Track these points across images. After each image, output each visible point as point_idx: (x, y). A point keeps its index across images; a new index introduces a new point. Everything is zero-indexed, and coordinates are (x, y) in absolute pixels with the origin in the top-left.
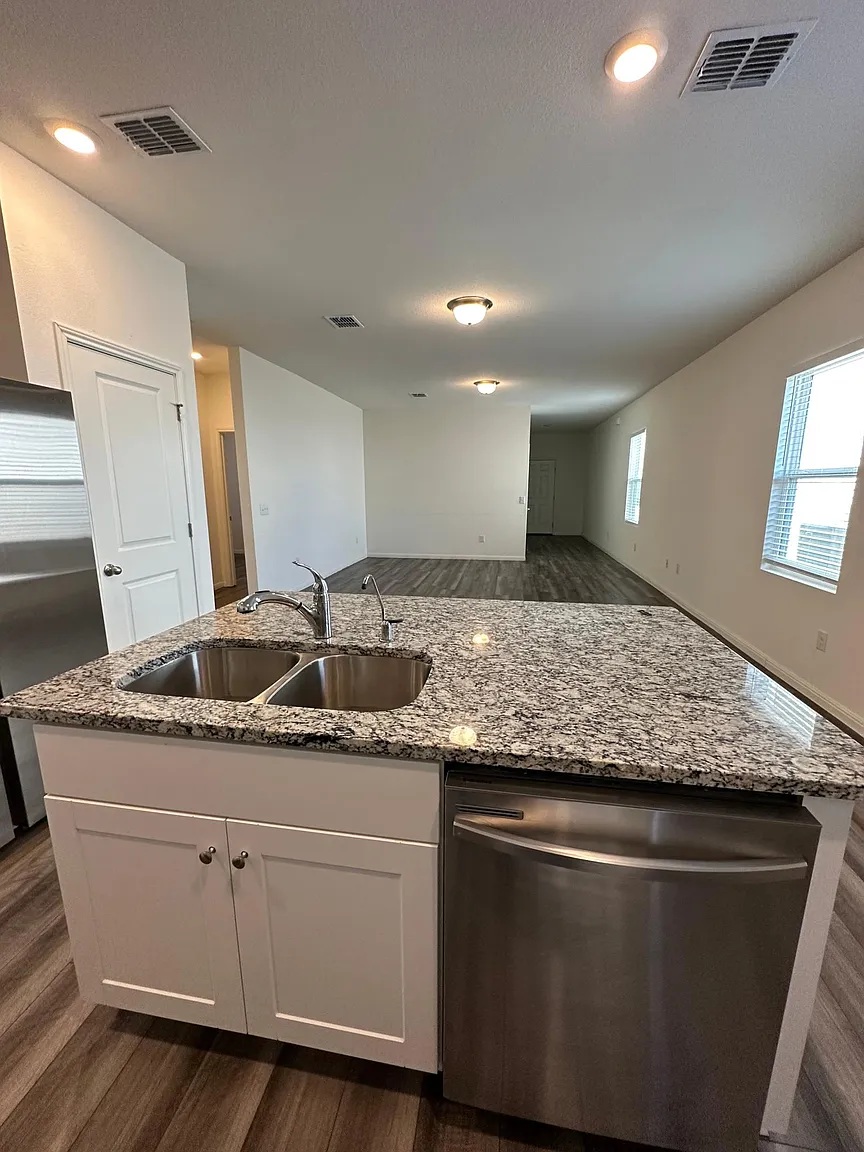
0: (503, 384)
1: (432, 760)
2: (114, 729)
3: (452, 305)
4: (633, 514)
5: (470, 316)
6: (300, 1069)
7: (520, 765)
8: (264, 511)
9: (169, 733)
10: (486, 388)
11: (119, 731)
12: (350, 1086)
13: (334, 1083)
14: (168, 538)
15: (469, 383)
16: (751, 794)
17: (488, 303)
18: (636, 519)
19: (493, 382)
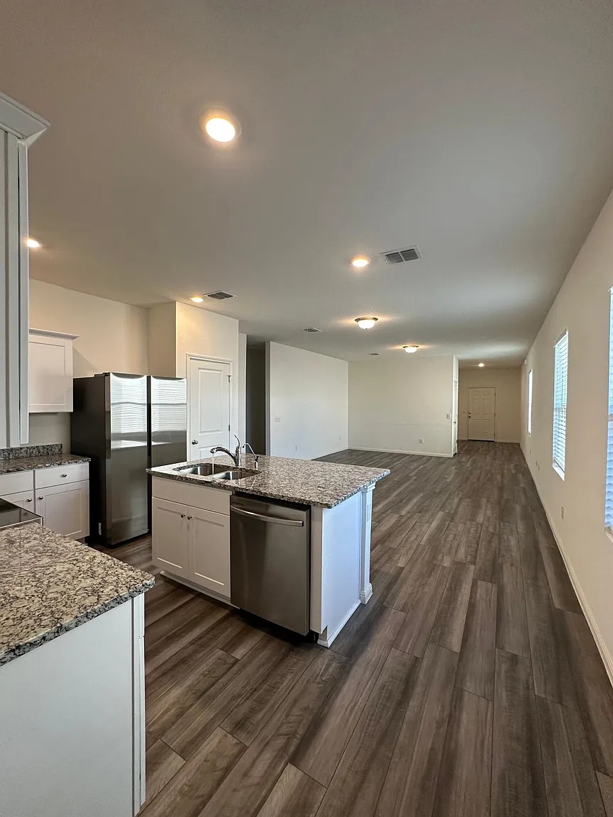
0: (421, 347)
1: (229, 490)
3: (357, 320)
4: (530, 430)
5: (367, 325)
7: (247, 492)
8: (278, 420)
10: (411, 349)
14: (219, 431)
15: (401, 347)
16: (294, 503)
19: (415, 346)
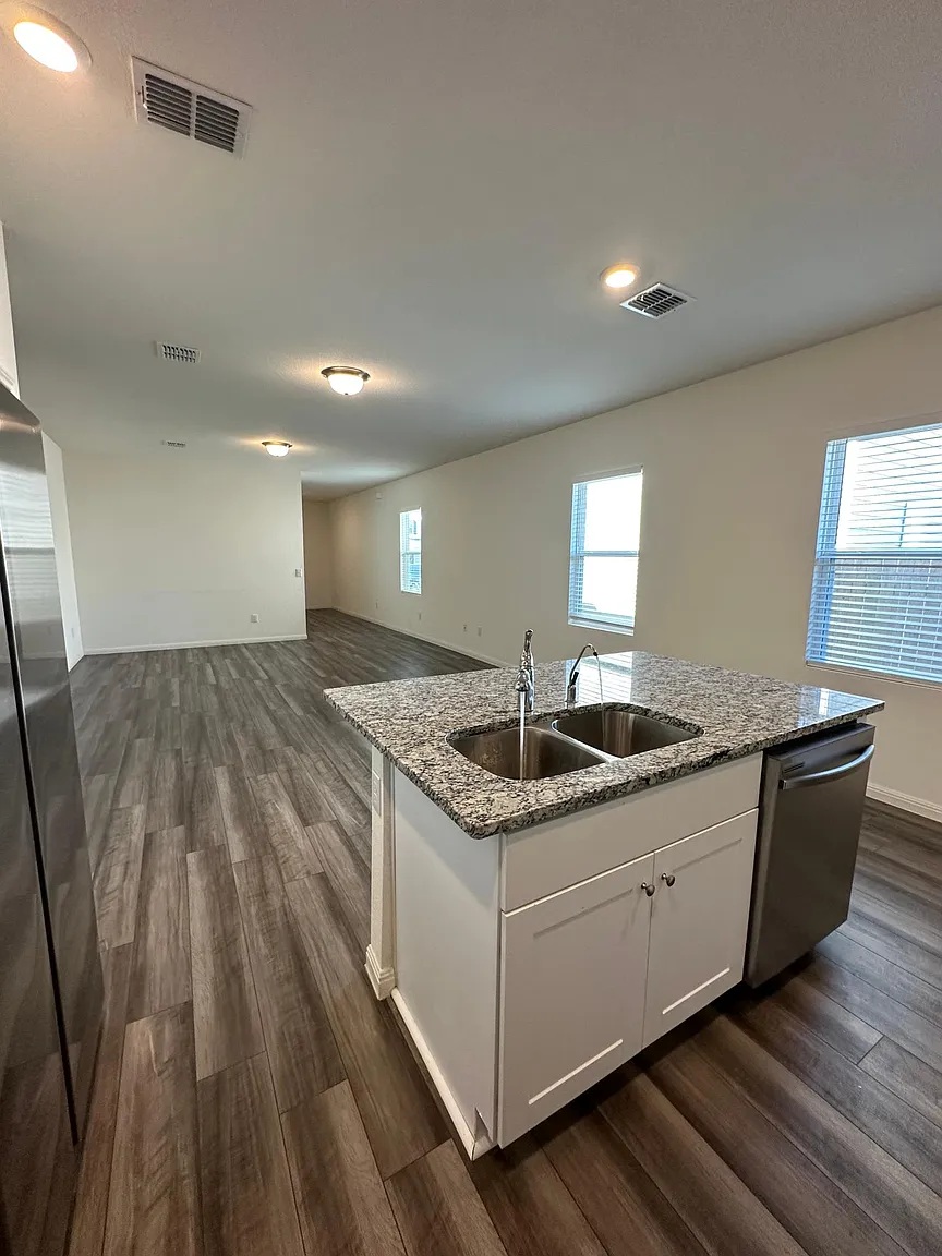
0: (297, 448)
2: (594, 804)
3: (327, 372)
5: (345, 386)
6: (659, 1059)
9: (636, 790)
10: (277, 450)
11: (598, 803)
12: (691, 1042)
13: (682, 1048)
15: (256, 442)
17: (366, 376)
18: (417, 590)
19: (286, 444)
